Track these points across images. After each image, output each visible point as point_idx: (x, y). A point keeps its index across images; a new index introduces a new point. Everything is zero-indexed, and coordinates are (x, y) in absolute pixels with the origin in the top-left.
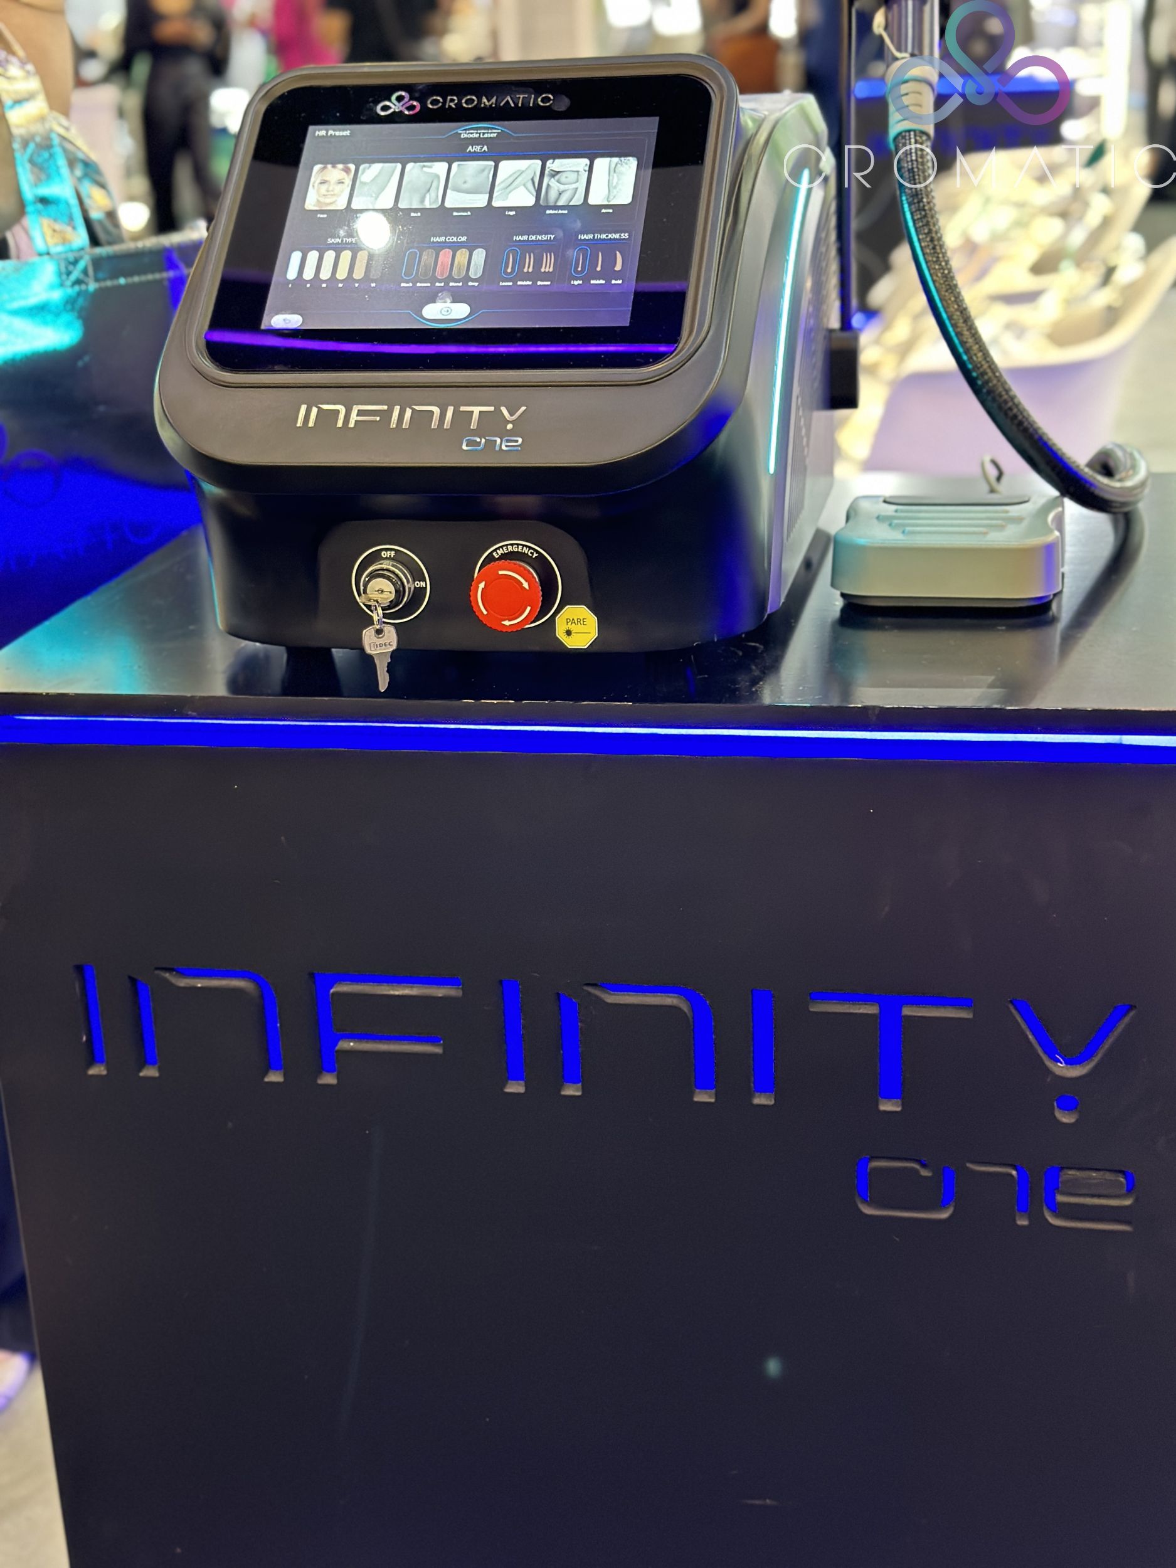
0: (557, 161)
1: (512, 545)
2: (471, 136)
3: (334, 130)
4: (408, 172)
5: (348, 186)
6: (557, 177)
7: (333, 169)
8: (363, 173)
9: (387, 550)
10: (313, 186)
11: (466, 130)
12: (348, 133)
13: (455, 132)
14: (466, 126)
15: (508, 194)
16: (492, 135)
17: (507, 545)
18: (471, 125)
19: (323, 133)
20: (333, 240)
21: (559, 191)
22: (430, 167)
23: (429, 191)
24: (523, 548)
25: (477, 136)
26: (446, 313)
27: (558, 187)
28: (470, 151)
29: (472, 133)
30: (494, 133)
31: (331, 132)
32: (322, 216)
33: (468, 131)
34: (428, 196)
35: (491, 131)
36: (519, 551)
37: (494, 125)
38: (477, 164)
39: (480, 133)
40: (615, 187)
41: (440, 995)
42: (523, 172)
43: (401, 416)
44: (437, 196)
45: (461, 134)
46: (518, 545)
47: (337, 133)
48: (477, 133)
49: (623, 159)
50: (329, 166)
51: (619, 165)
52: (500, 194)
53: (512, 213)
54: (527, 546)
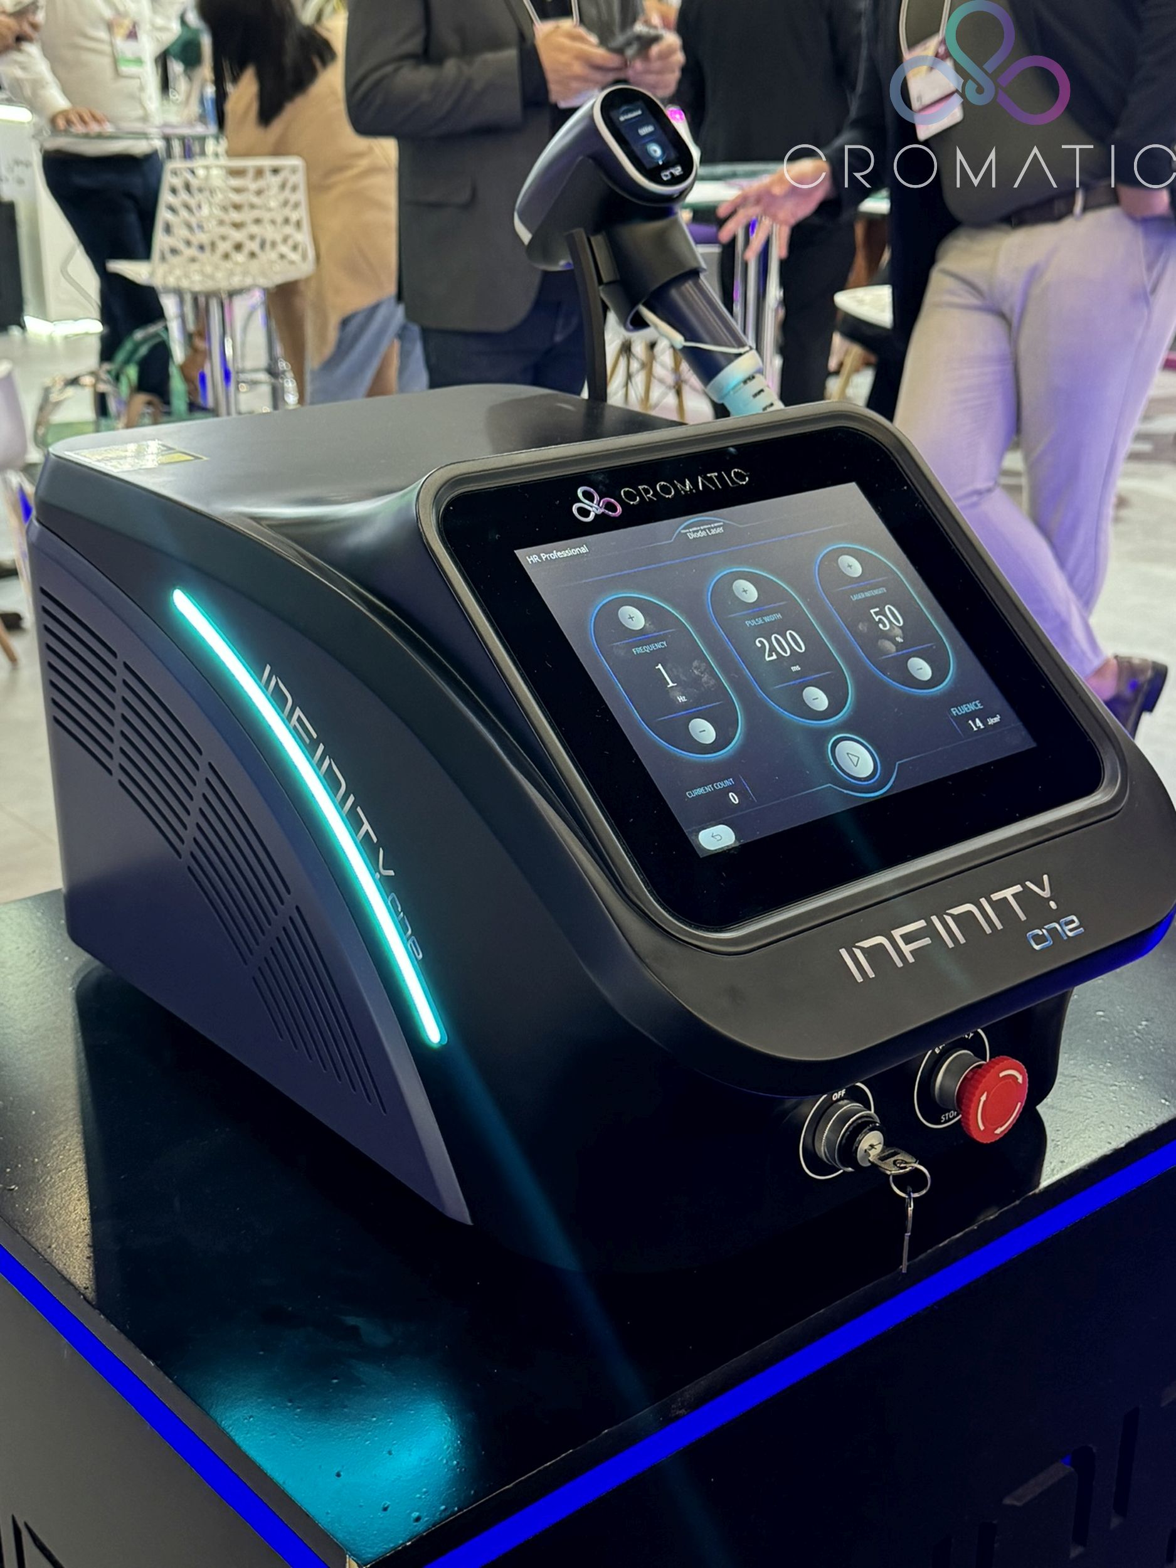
2: (698, 534)
11: (687, 527)
14: (684, 522)
16: (718, 530)
18: (689, 520)
19: (536, 558)
25: (703, 534)
29: (697, 531)
30: (719, 526)
33: (691, 529)
35: (715, 523)
39: (705, 529)
43: (947, 928)
45: (686, 533)
48: (702, 530)
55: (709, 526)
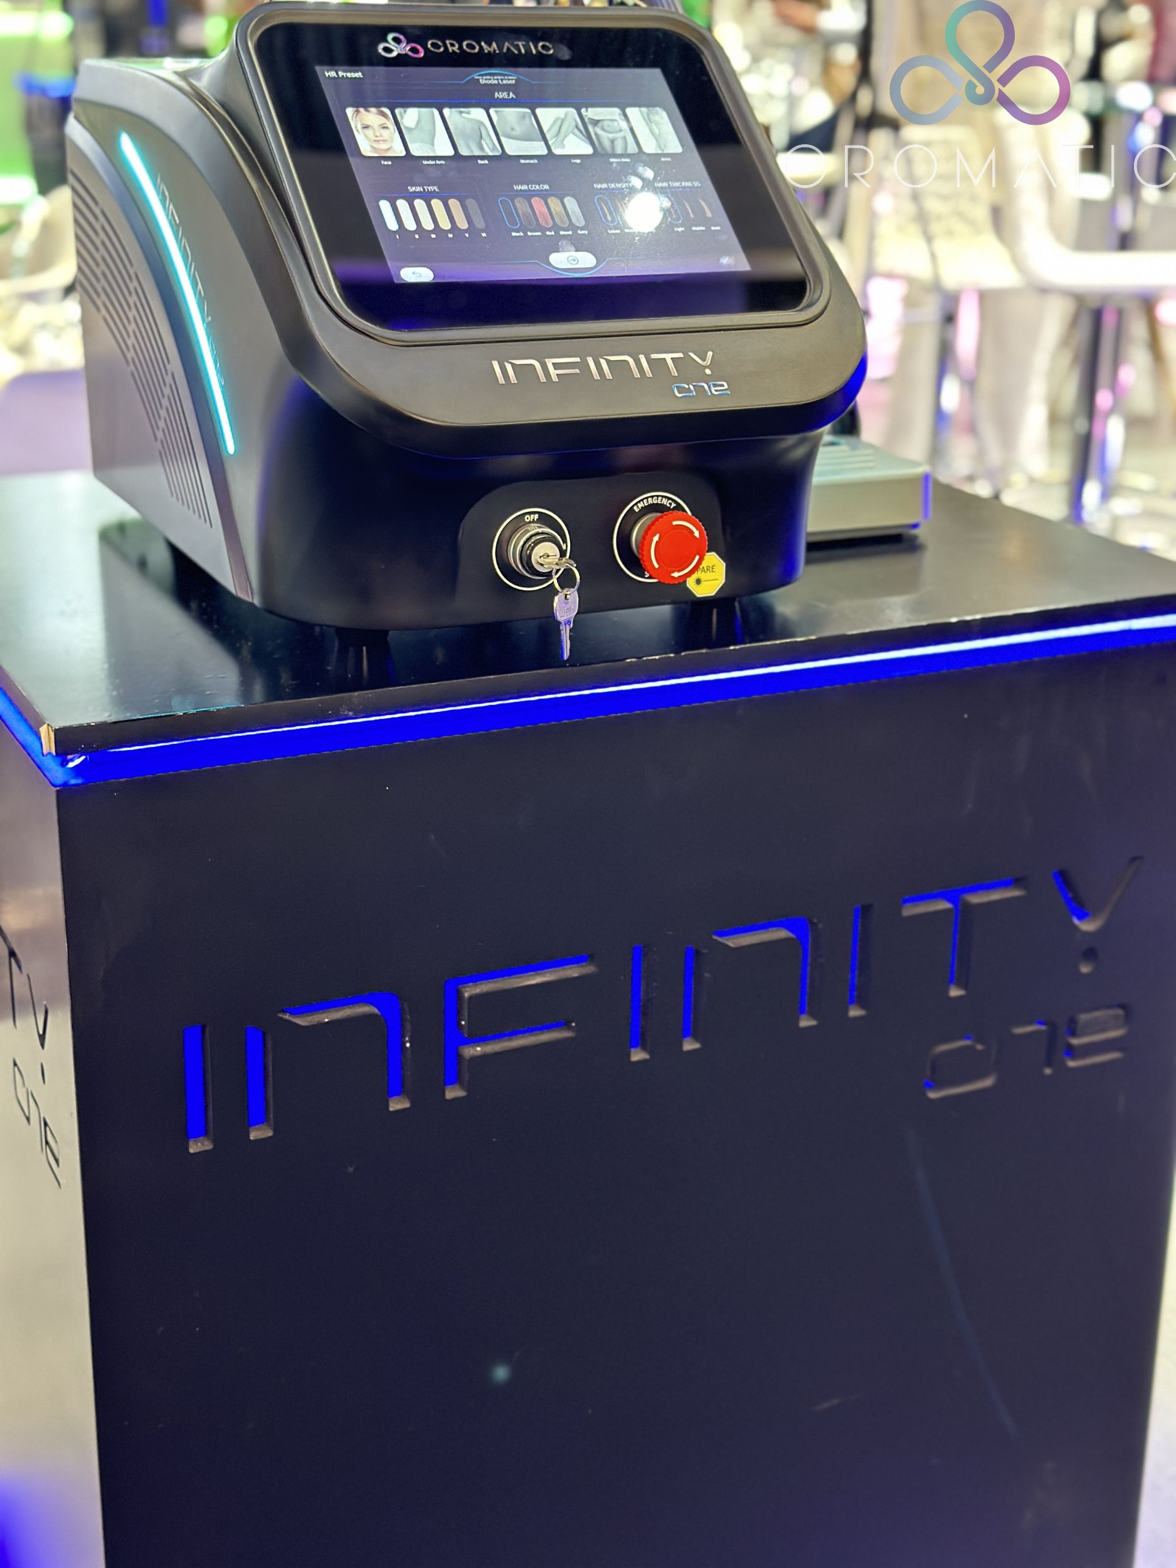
0: (589, 109)
1: (652, 497)
2: (490, 82)
3: (344, 72)
4: (449, 118)
5: (395, 131)
6: (600, 124)
7: (366, 113)
8: (402, 118)
9: (530, 513)
10: (357, 130)
11: (482, 75)
12: (359, 75)
13: (473, 76)
14: (480, 71)
15: (563, 140)
16: (510, 82)
17: (647, 498)
18: (484, 71)
19: (333, 74)
20: (414, 189)
21: (609, 139)
22: (469, 113)
23: (481, 137)
24: (662, 500)
25: (496, 82)
26: (572, 262)
27: (608, 137)
28: (498, 97)
29: (490, 79)
30: (512, 79)
31: (341, 74)
32: (386, 163)
33: (486, 77)
34: (483, 142)
35: (509, 77)
36: (659, 502)
37: (509, 72)
38: (515, 112)
39: (498, 79)
40: (659, 136)
41: (576, 975)
42: (563, 120)
43: (599, 367)
44: (494, 144)
45: (479, 79)
46: (658, 496)
47: (349, 75)
48: (494, 79)
49: (651, 109)
50: (361, 110)
51: (651, 116)
52: (555, 140)
53: (578, 161)
54: (666, 497)
55: (503, 78)
